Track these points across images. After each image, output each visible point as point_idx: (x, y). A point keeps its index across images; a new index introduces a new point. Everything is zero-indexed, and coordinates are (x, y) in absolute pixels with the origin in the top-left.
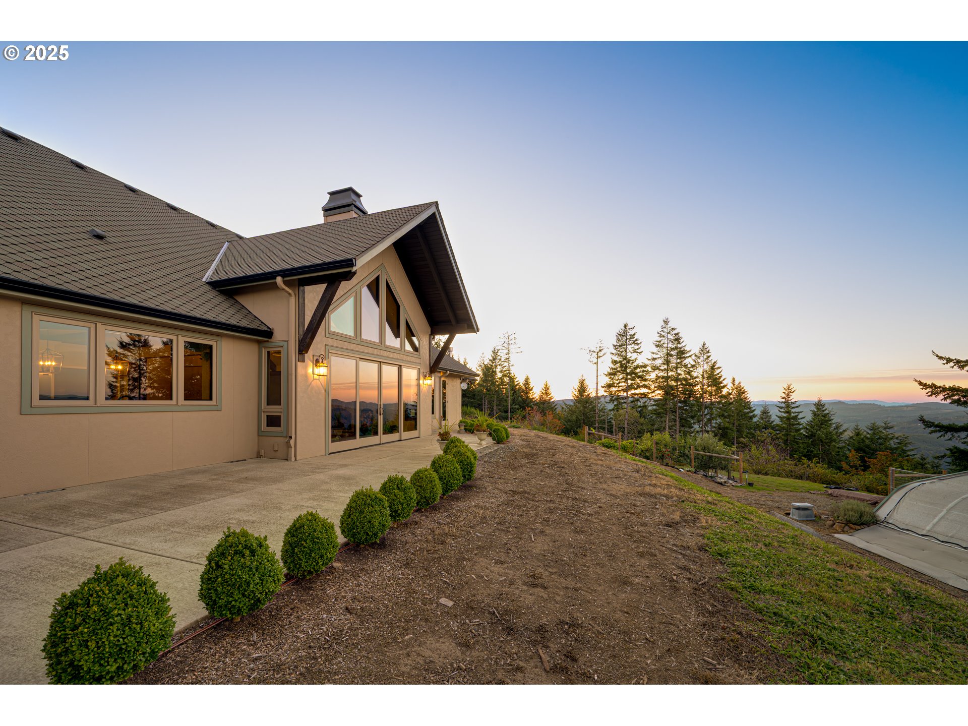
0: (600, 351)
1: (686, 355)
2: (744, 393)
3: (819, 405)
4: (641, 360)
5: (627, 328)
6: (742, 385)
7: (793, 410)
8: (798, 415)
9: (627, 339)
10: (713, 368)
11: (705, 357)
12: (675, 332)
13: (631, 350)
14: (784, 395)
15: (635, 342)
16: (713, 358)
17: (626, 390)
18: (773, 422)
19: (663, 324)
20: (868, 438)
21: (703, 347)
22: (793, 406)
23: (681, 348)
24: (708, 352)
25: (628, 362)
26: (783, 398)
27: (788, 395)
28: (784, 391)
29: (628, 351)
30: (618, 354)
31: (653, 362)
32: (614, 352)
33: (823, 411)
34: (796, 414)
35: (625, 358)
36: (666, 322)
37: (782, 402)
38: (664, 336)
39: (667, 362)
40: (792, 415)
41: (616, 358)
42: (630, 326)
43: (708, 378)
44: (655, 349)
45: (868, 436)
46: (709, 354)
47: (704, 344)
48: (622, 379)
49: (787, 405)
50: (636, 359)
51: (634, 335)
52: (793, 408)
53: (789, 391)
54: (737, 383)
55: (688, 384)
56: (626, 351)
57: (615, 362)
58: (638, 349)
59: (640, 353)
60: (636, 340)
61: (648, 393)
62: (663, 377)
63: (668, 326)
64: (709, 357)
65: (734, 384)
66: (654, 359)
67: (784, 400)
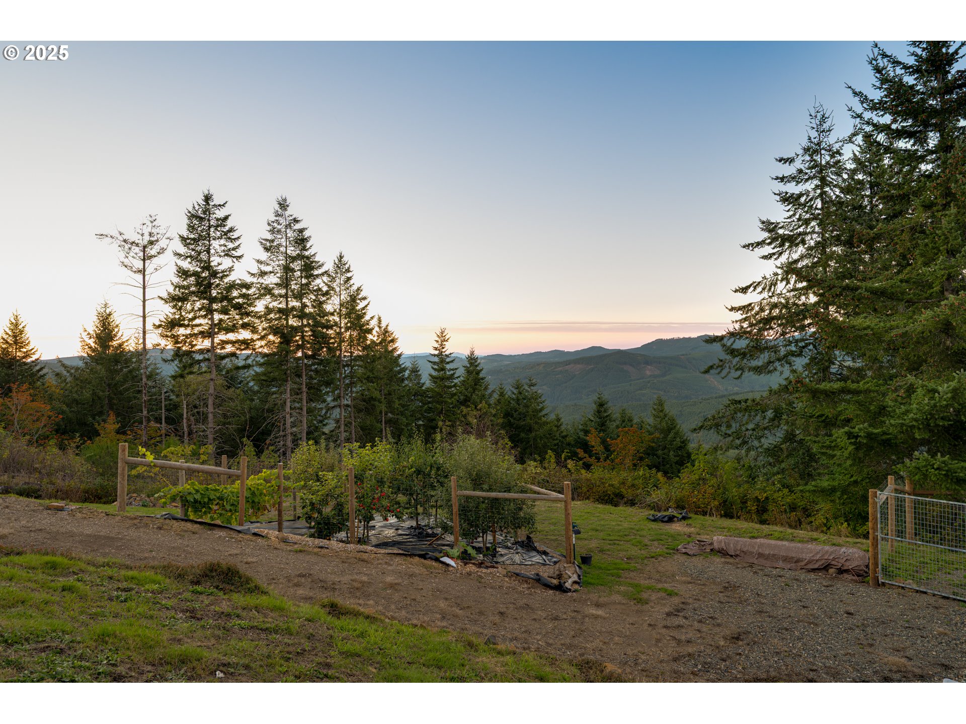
0: (151, 243)
1: (316, 272)
2: (393, 341)
3: (472, 360)
5: (211, 203)
6: (389, 329)
7: (448, 367)
8: (454, 373)
9: (210, 227)
10: (353, 299)
11: (343, 278)
12: (298, 226)
13: (219, 249)
14: (436, 345)
15: (227, 235)
16: (356, 282)
17: (209, 334)
18: (423, 384)
19: (277, 207)
20: (513, 399)
21: (340, 261)
22: (448, 360)
23: (308, 258)
24: (348, 271)
25: (214, 274)
26: (436, 349)
27: (441, 345)
28: (437, 339)
29: (212, 251)
30: (191, 256)
31: (261, 280)
32: (182, 250)
33: (476, 366)
34: (452, 372)
35: (207, 267)
36: (283, 205)
37: (435, 355)
38: (279, 231)
39: (285, 283)
40: (448, 373)
41: (186, 265)
42: (217, 200)
43: (348, 315)
44: (264, 256)
45: (514, 396)
46: (349, 275)
47: (341, 257)
48: (200, 310)
49: (441, 361)
50: (231, 269)
51: (226, 218)
52: (448, 363)
53: (442, 338)
54: (383, 325)
55: (319, 321)
56: (208, 252)
57: (184, 273)
58: (234, 249)
59: (239, 258)
60: (231, 230)
61: (252, 340)
62: (280, 311)
63: (287, 213)
64: (349, 279)
65: (380, 327)
66: (263, 274)
67: (437, 352)
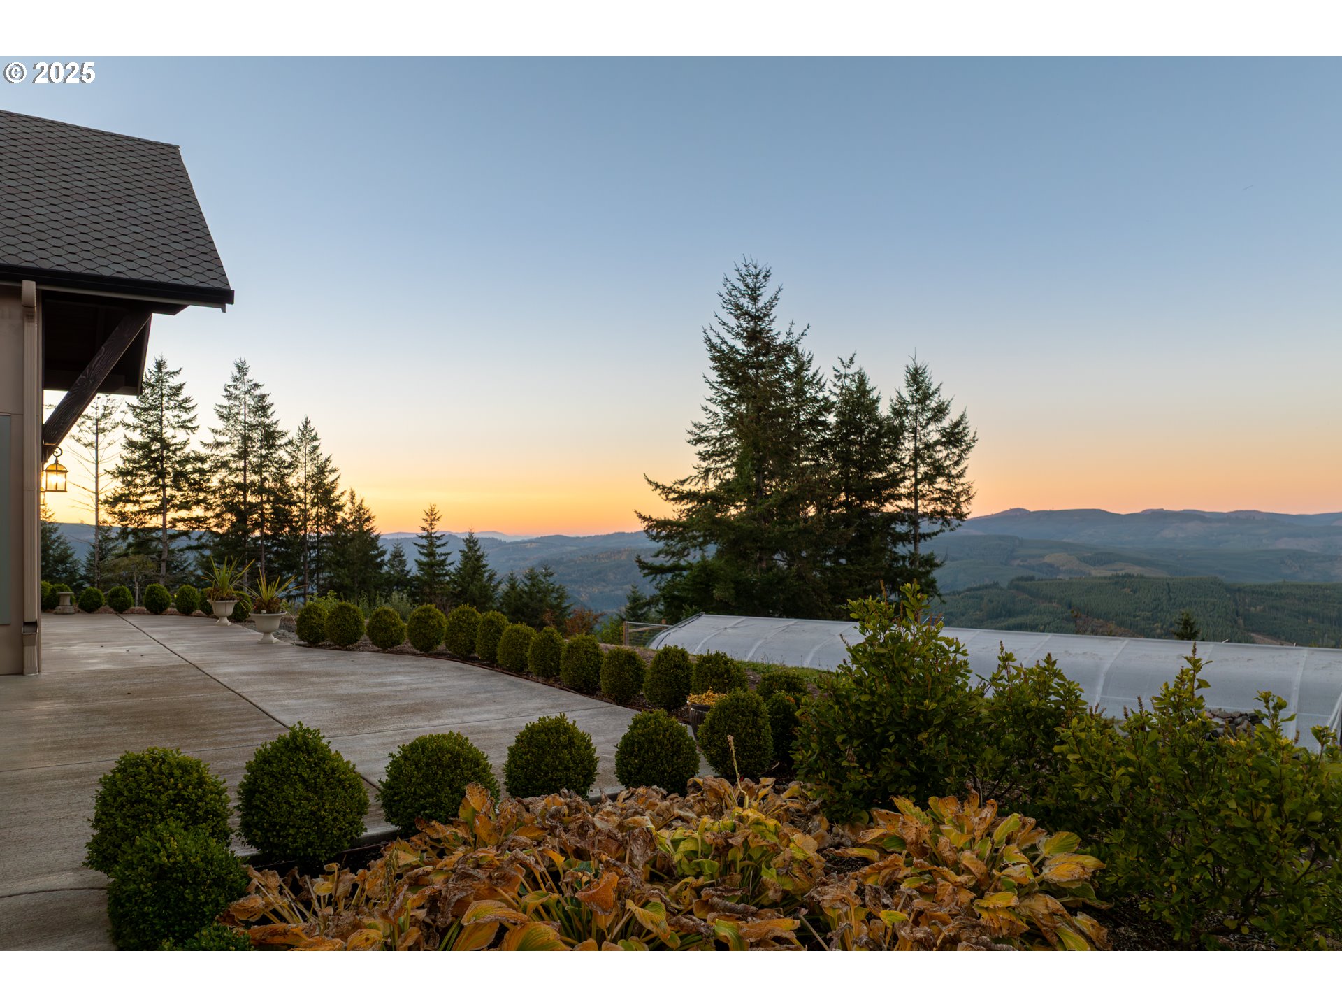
0: (104, 416)
1: (278, 442)
2: (368, 519)
3: (471, 542)
4: (195, 444)
5: (164, 371)
6: (365, 505)
7: (439, 551)
8: (445, 560)
9: (162, 395)
10: (321, 470)
11: (309, 448)
12: (258, 392)
13: (173, 421)
14: (425, 525)
15: (183, 406)
16: (324, 452)
17: (161, 510)
18: (408, 572)
19: (235, 372)
20: (525, 592)
21: (306, 427)
22: (438, 543)
23: (269, 426)
24: (315, 439)
25: (165, 445)
26: (424, 529)
27: (431, 525)
28: (426, 517)
29: (165, 423)
30: (141, 426)
31: (215, 452)
32: (131, 419)
33: (476, 551)
34: (443, 557)
35: (157, 437)
36: (242, 369)
37: (423, 537)
38: (236, 398)
39: (243, 455)
40: (437, 558)
41: (137, 437)
42: (170, 367)
43: (315, 489)
44: (220, 425)
45: (526, 588)
46: (315, 443)
47: (307, 423)
48: (150, 484)
49: (430, 543)
50: (186, 443)
51: (180, 388)
52: (439, 546)
53: (432, 516)
54: (357, 501)
55: (282, 498)
56: (161, 423)
57: (132, 445)
58: (190, 421)
59: (195, 428)
60: (186, 400)
61: (206, 519)
62: (238, 486)
63: (247, 378)
64: (315, 448)
65: (353, 503)
66: (218, 445)
67: (425, 534)
